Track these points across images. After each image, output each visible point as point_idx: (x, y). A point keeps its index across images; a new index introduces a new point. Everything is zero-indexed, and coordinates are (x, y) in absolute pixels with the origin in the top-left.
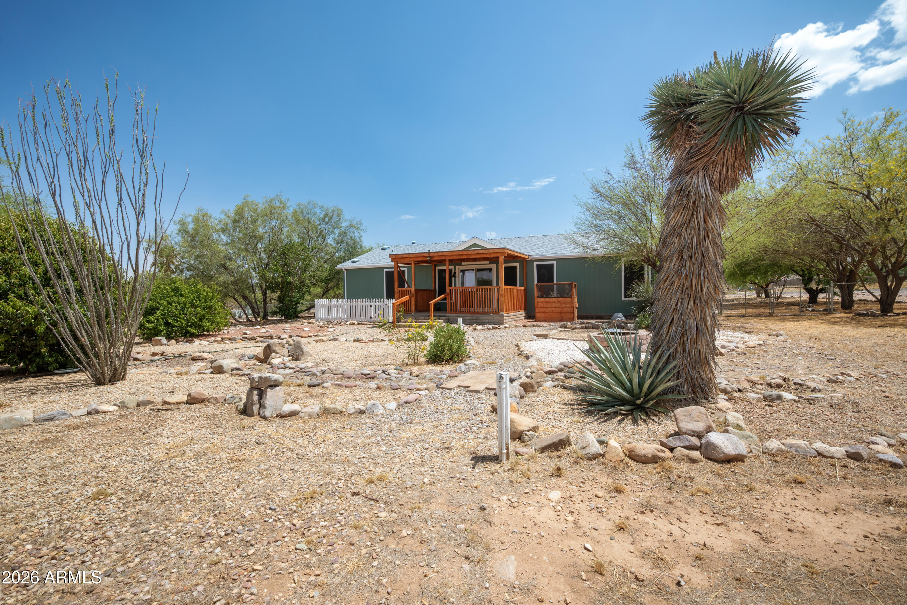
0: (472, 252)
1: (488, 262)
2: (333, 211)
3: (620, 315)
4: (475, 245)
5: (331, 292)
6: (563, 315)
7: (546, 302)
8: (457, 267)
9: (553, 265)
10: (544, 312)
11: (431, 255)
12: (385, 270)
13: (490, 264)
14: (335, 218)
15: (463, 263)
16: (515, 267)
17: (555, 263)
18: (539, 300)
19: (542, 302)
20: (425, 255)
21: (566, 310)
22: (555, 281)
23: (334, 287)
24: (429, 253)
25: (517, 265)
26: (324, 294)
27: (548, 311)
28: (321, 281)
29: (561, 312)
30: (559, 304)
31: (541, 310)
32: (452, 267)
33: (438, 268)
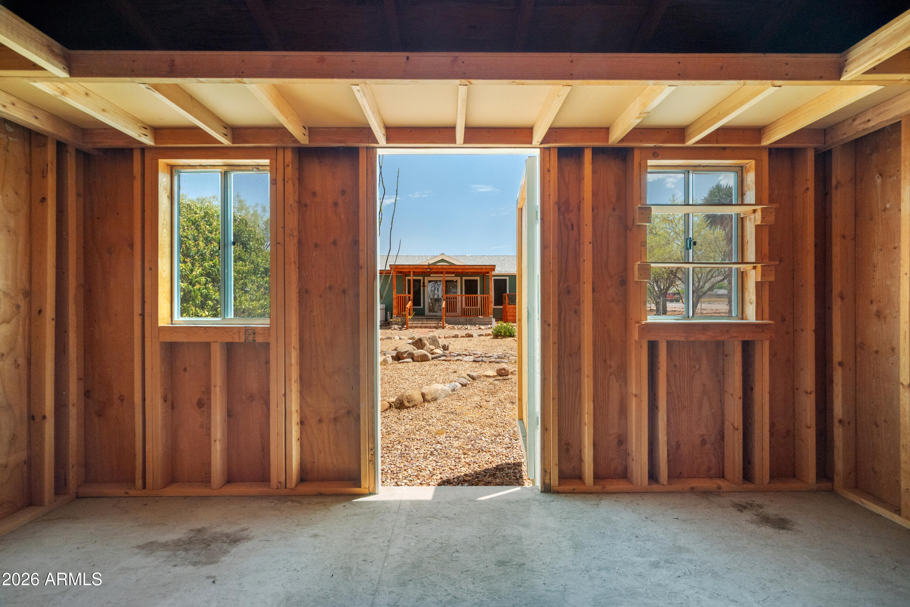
0: (439, 267)
1: (454, 275)
4: (443, 260)
8: (426, 278)
9: (506, 279)
13: (455, 276)
15: (431, 275)
16: (477, 280)
17: (507, 278)
18: (510, 306)
19: (511, 308)
20: (425, 267)
22: (508, 292)
24: (429, 265)
25: (478, 278)
31: (511, 314)
32: (421, 278)
33: (407, 278)
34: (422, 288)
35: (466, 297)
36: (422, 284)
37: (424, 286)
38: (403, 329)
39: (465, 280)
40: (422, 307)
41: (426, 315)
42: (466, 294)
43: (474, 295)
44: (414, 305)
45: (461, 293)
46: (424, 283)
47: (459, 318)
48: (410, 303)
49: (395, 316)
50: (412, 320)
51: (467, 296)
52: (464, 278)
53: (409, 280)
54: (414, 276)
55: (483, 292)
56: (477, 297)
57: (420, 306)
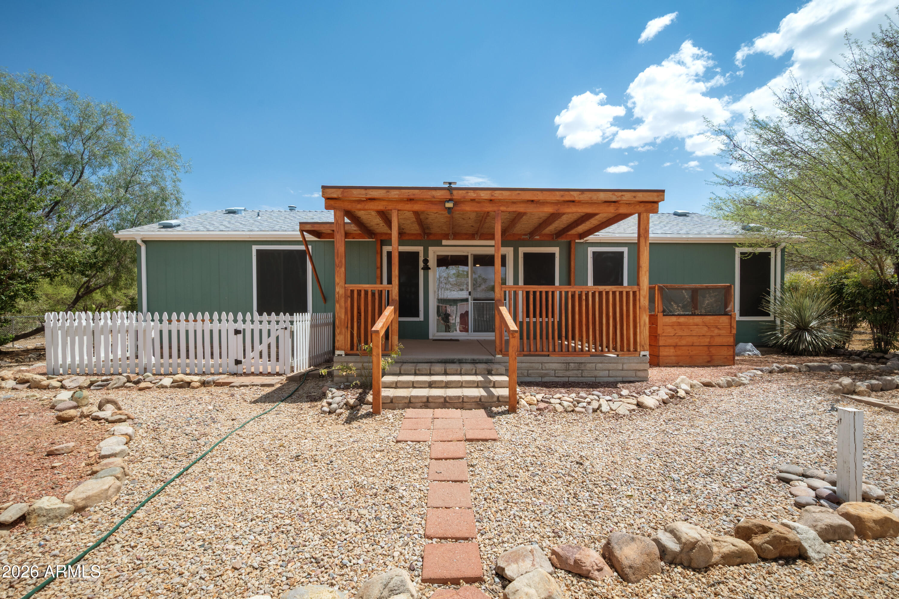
2: (105, 113)
3: (750, 346)
5: (98, 296)
6: (713, 350)
7: (679, 324)
8: (431, 249)
9: (622, 253)
10: (675, 346)
11: (457, 195)
12: (255, 248)
14: (109, 131)
15: (444, 242)
16: (553, 255)
17: (625, 250)
18: (667, 320)
19: (672, 325)
20: (439, 194)
21: (718, 341)
23: (106, 285)
24: (450, 189)
25: (556, 250)
26: (78, 298)
27: (684, 342)
28: (72, 269)
29: (709, 346)
30: (706, 329)
31: (670, 341)
32: (420, 249)
33: (386, 249)
34: (421, 273)
35: (528, 293)
36: (421, 265)
37: (426, 268)
38: (365, 409)
39: (526, 255)
40: (421, 318)
41: (431, 337)
42: (525, 283)
43: (544, 288)
44: (400, 315)
45: (516, 282)
46: (426, 261)
47: (545, 359)
48: (389, 312)
49: (342, 353)
50: (396, 369)
51: (532, 288)
52: (522, 250)
53: (389, 254)
54: (401, 244)
55: (568, 280)
56: (553, 293)
57: (418, 316)
